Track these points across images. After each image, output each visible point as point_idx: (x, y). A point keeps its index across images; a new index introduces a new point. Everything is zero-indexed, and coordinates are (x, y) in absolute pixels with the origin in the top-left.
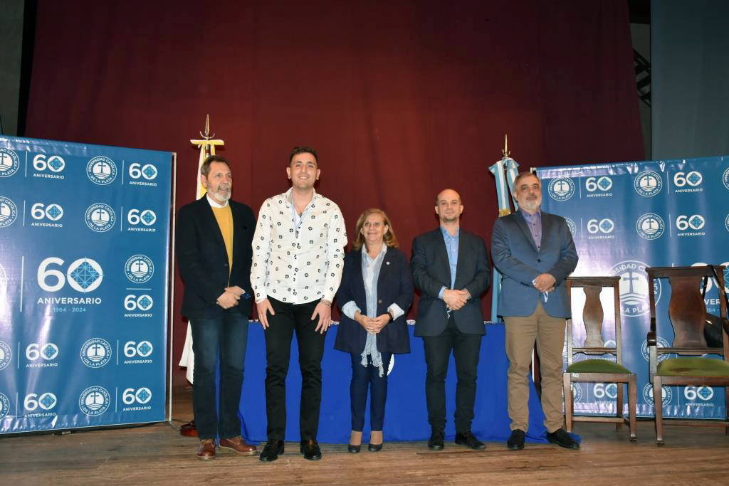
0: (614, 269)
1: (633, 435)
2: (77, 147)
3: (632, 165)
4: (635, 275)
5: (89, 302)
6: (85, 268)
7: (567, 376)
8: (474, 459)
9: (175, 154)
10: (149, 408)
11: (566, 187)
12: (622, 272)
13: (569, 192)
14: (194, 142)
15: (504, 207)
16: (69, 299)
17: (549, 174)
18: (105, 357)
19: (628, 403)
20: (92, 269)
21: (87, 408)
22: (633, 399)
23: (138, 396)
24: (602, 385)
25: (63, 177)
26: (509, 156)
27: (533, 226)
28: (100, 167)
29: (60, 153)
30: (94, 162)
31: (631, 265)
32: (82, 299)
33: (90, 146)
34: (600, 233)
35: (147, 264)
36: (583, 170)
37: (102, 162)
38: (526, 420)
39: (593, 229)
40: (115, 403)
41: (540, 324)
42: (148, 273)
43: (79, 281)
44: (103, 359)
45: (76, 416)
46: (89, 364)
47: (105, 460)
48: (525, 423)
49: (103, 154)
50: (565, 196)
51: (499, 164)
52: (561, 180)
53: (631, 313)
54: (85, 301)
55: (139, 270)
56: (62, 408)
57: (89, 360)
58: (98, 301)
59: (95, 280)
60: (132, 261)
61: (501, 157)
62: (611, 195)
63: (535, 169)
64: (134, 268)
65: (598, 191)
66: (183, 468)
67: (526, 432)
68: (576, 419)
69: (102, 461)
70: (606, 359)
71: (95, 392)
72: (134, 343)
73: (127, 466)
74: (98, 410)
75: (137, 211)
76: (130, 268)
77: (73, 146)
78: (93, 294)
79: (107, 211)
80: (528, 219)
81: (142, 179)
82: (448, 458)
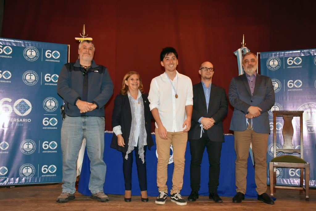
0: (302, 107)
1: (307, 197)
2: (18, 41)
3: (313, 50)
4: (313, 110)
5: (25, 121)
6: (23, 104)
7: (271, 164)
8: (217, 207)
9: (69, 46)
10: (55, 175)
11: (276, 63)
12: (306, 109)
13: (278, 65)
14: (77, 39)
15: (241, 73)
16: (14, 119)
17: (267, 55)
18: (33, 149)
19: (305, 179)
20: (26, 104)
21: (23, 175)
22: (307, 177)
23: (49, 169)
24: (294, 169)
25: (11, 57)
26: (245, 46)
27: (251, 82)
28: (31, 52)
29: (10, 44)
30: (27, 49)
31: (311, 105)
32: (21, 119)
33: (25, 41)
34: (294, 87)
35: (55, 102)
36: (286, 53)
37: (31, 49)
38: (245, 187)
39: (290, 85)
40: (37, 173)
41: (252, 136)
42: (55, 107)
43: (20, 111)
44: (32, 150)
45: (18, 179)
46: (24, 153)
47: (26, 201)
48: (244, 189)
49: (32, 45)
50: (275, 68)
51: (239, 50)
52: (274, 59)
53: (311, 131)
54: (23, 121)
55: (51, 105)
56: (11, 174)
57: (24, 150)
58: (29, 120)
59: (28, 110)
60: (47, 100)
61: (240, 46)
62: (301, 67)
63: (259, 53)
64: (48, 104)
65: (294, 65)
66: (64, 206)
67: (244, 194)
68: (277, 187)
69: (25, 202)
70: (295, 155)
71: (27, 167)
72: (47, 142)
73: (36, 205)
74: (29, 176)
75: (50, 75)
76: (46, 104)
77: (16, 41)
78: (26, 117)
79: (34, 74)
80: (248, 78)
81: (52, 58)
82: (203, 205)
